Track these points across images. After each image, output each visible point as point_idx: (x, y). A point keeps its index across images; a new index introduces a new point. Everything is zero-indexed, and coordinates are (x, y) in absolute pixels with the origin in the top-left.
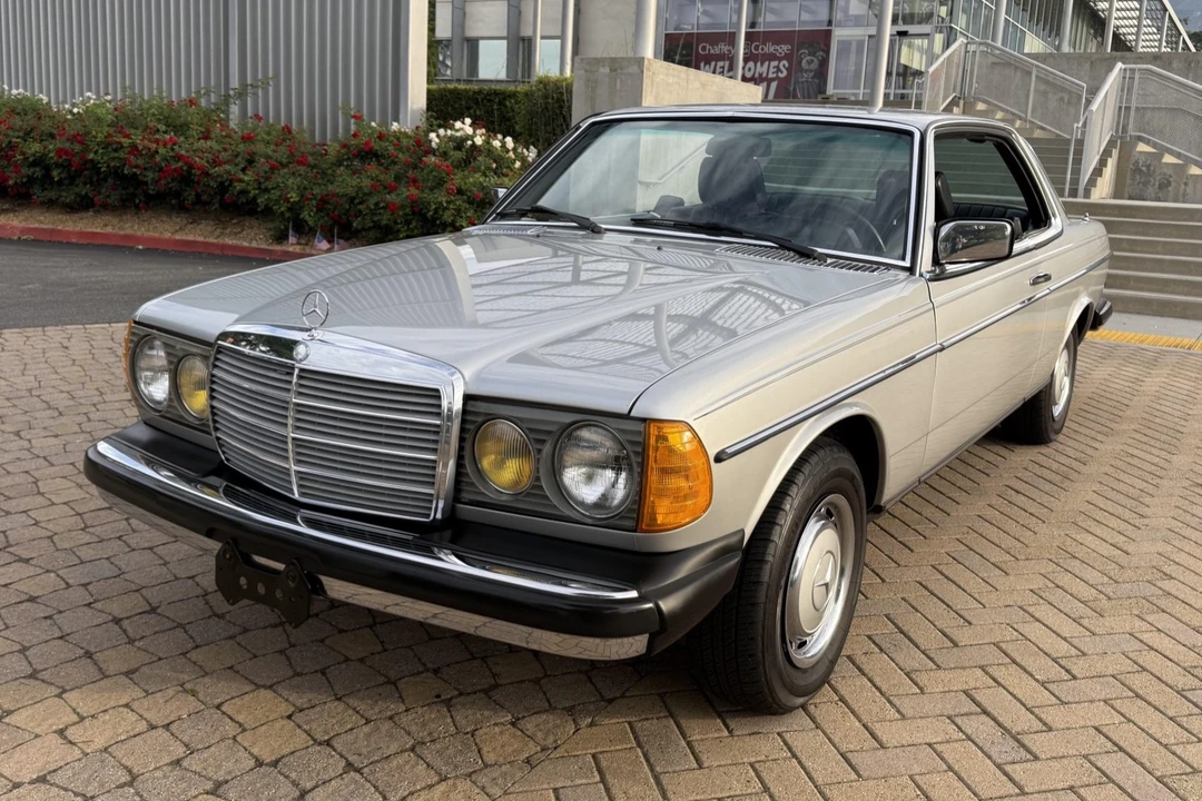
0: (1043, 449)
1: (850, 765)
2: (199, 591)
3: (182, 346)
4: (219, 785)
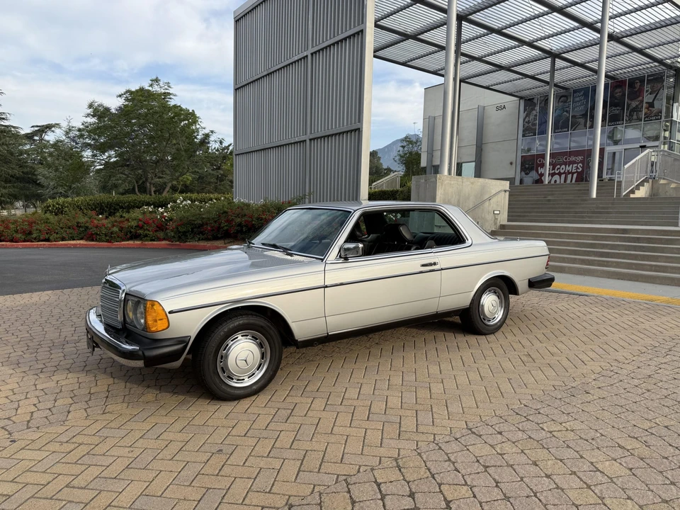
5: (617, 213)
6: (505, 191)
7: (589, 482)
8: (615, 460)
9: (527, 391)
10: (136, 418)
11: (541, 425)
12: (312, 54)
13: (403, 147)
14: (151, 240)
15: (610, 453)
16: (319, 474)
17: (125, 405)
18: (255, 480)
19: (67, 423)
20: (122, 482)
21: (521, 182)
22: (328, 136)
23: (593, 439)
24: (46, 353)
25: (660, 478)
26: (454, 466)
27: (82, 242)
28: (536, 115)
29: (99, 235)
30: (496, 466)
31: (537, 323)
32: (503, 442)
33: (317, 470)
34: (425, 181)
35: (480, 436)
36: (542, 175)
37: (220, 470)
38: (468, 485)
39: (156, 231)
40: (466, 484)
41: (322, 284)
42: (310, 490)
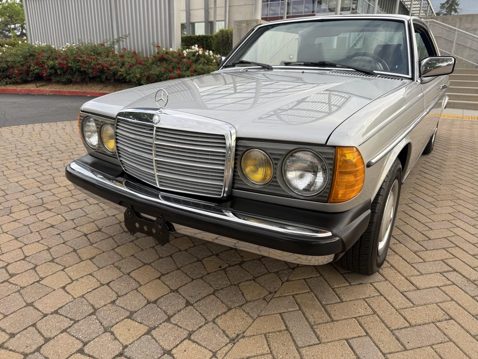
0: (427, 156)
1: (407, 298)
2: (118, 222)
3: (102, 120)
4: (132, 313)
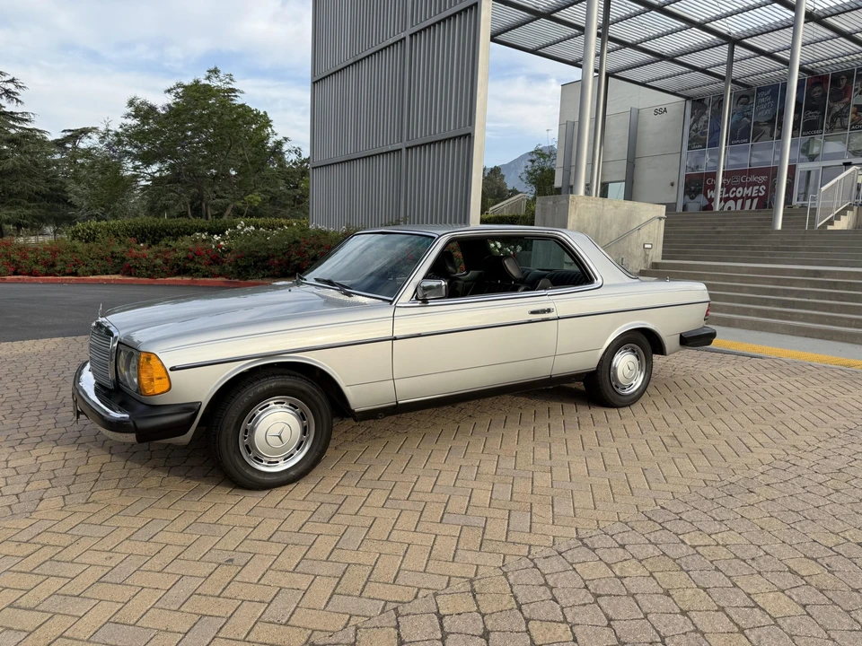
5: (807, 249)
6: (660, 218)
7: (742, 623)
8: (783, 592)
9: (666, 487)
10: (128, 510)
11: (681, 537)
12: (411, 36)
13: (533, 161)
14: (204, 276)
15: (776, 582)
16: (360, 599)
17: (118, 492)
18: (269, 604)
19: (34, 515)
20: (87, 601)
21: (685, 208)
22: (430, 144)
23: (753, 559)
24: (33, 419)
25: (846, 620)
26: (552, 593)
27: (117, 277)
28: (706, 122)
29: (138, 268)
30: (610, 595)
31: (690, 392)
32: (626, 560)
33: (358, 593)
34: (554, 203)
35: (594, 550)
36: (711, 200)
37: (224, 589)
38: (568, 623)
39: (210, 264)
40: (565, 621)
41: (389, 334)
42: (344, 623)
